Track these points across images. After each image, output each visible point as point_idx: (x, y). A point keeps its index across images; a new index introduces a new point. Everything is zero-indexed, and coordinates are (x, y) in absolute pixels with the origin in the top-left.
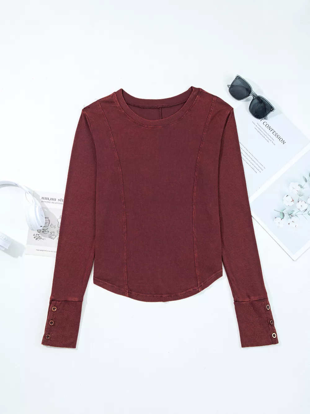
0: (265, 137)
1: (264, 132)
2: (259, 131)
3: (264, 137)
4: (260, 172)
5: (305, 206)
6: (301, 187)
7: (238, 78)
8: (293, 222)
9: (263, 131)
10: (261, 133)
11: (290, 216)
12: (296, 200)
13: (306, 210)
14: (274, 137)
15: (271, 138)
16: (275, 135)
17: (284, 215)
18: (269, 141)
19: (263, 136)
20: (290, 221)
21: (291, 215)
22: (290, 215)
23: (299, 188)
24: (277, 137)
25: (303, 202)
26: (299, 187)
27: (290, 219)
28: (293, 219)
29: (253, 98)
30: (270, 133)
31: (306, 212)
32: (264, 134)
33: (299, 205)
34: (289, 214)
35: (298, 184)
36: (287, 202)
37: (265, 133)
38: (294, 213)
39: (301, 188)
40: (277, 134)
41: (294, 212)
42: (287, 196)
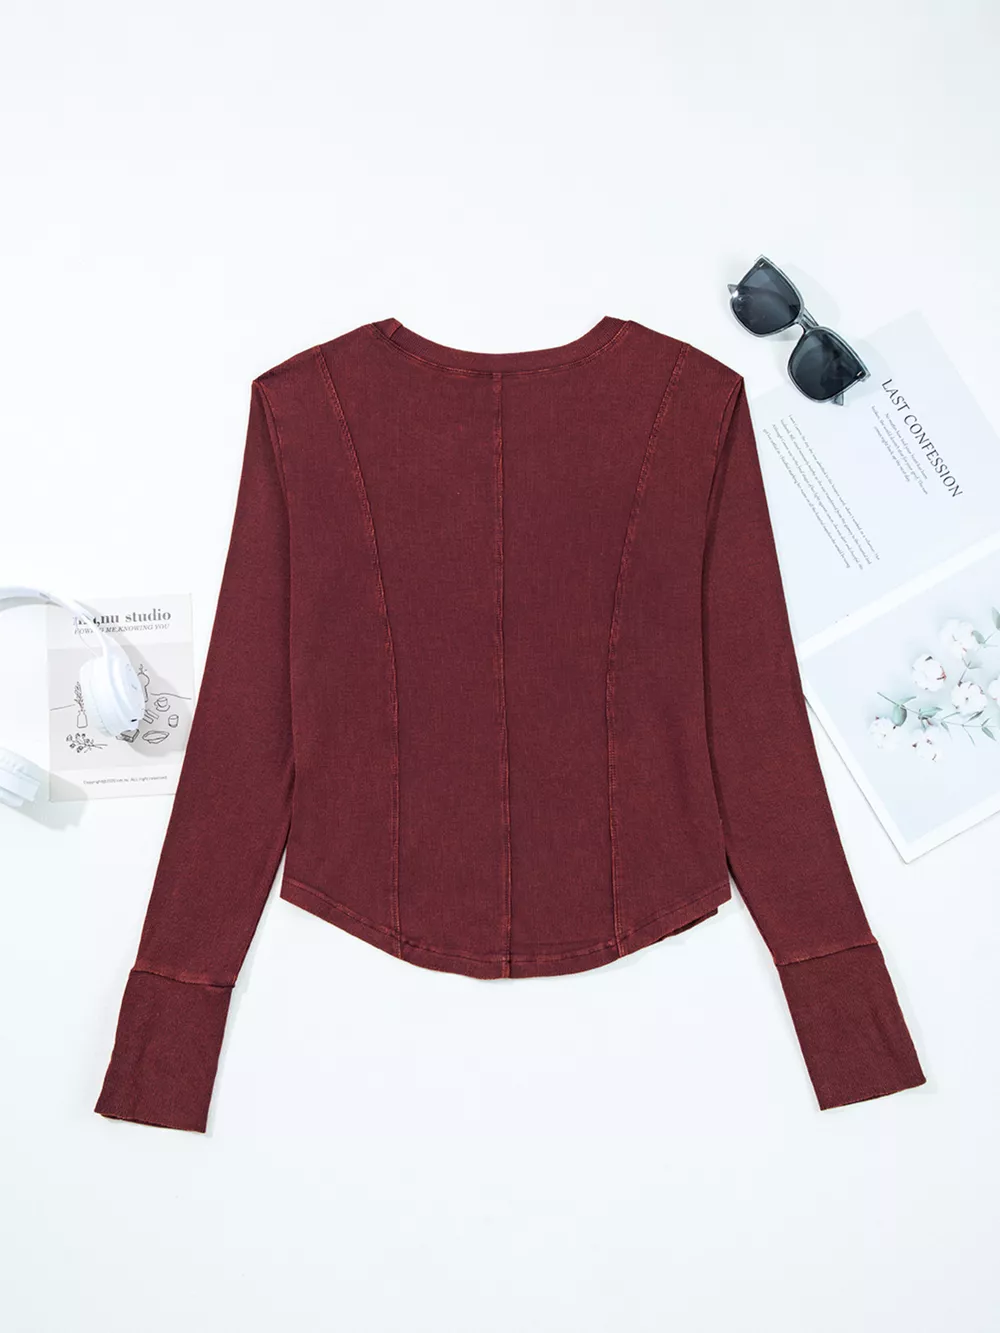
0: (902, 463)
1: (902, 447)
2: (887, 438)
3: (898, 463)
4: (860, 566)
5: (978, 703)
6: (980, 640)
7: (763, 265)
8: (928, 741)
9: (899, 443)
10: (893, 448)
11: (925, 721)
12: (953, 678)
13: (979, 714)
14: (931, 470)
15: (920, 469)
16: (934, 463)
17: (905, 716)
18: (912, 477)
19: (894, 458)
20: (920, 737)
21: (926, 719)
22: (924, 718)
23: (971, 643)
24: (939, 470)
25: (975, 689)
26: (974, 638)
27: (921, 731)
28: (932, 733)
29: (805, 332)
30: (921, 454)
31: (978, 721)
32: (900, 451)
33: (958, 695)
34: (923, 715)
35: (973, 629)
36: (926, 678)
37: (905, 452)
38: (938, 717)
39: (979, 643)
40: (939, 461)
41: (939, 713)
42: (930, 658)
